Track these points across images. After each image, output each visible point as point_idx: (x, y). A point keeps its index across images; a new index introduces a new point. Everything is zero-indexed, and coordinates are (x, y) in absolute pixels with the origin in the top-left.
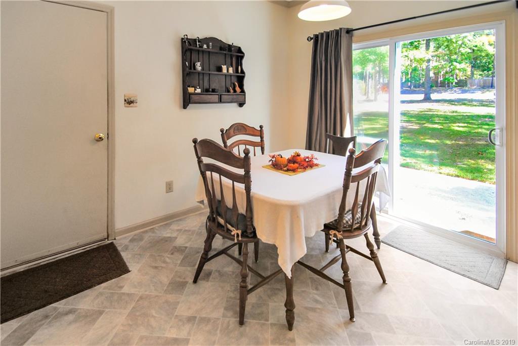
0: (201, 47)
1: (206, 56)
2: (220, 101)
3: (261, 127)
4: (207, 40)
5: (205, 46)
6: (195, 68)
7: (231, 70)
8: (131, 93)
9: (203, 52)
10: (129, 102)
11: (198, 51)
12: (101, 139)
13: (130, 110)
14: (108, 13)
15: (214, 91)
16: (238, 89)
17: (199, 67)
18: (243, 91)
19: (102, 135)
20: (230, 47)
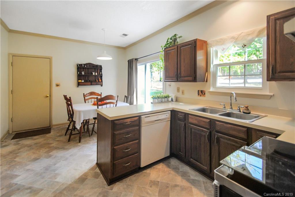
0: (84, 66)
1: (87, 70)
2: (91, 85)
3: (101, 93)
4: (86, 64)
5: (86, 66)
6: (82, 74)
7: (96, 74)
8: (58, 83)
9: (85, 68)
10: (57, 85)
11: (84, 68)
12: (47, 97)
13: (58, 88)
14: (50, 59)
15: (89, 81)
16: (100, 80)
17: (83, 73)
18: (102, 81)
19: (48, 95)
20: (97, 66)
